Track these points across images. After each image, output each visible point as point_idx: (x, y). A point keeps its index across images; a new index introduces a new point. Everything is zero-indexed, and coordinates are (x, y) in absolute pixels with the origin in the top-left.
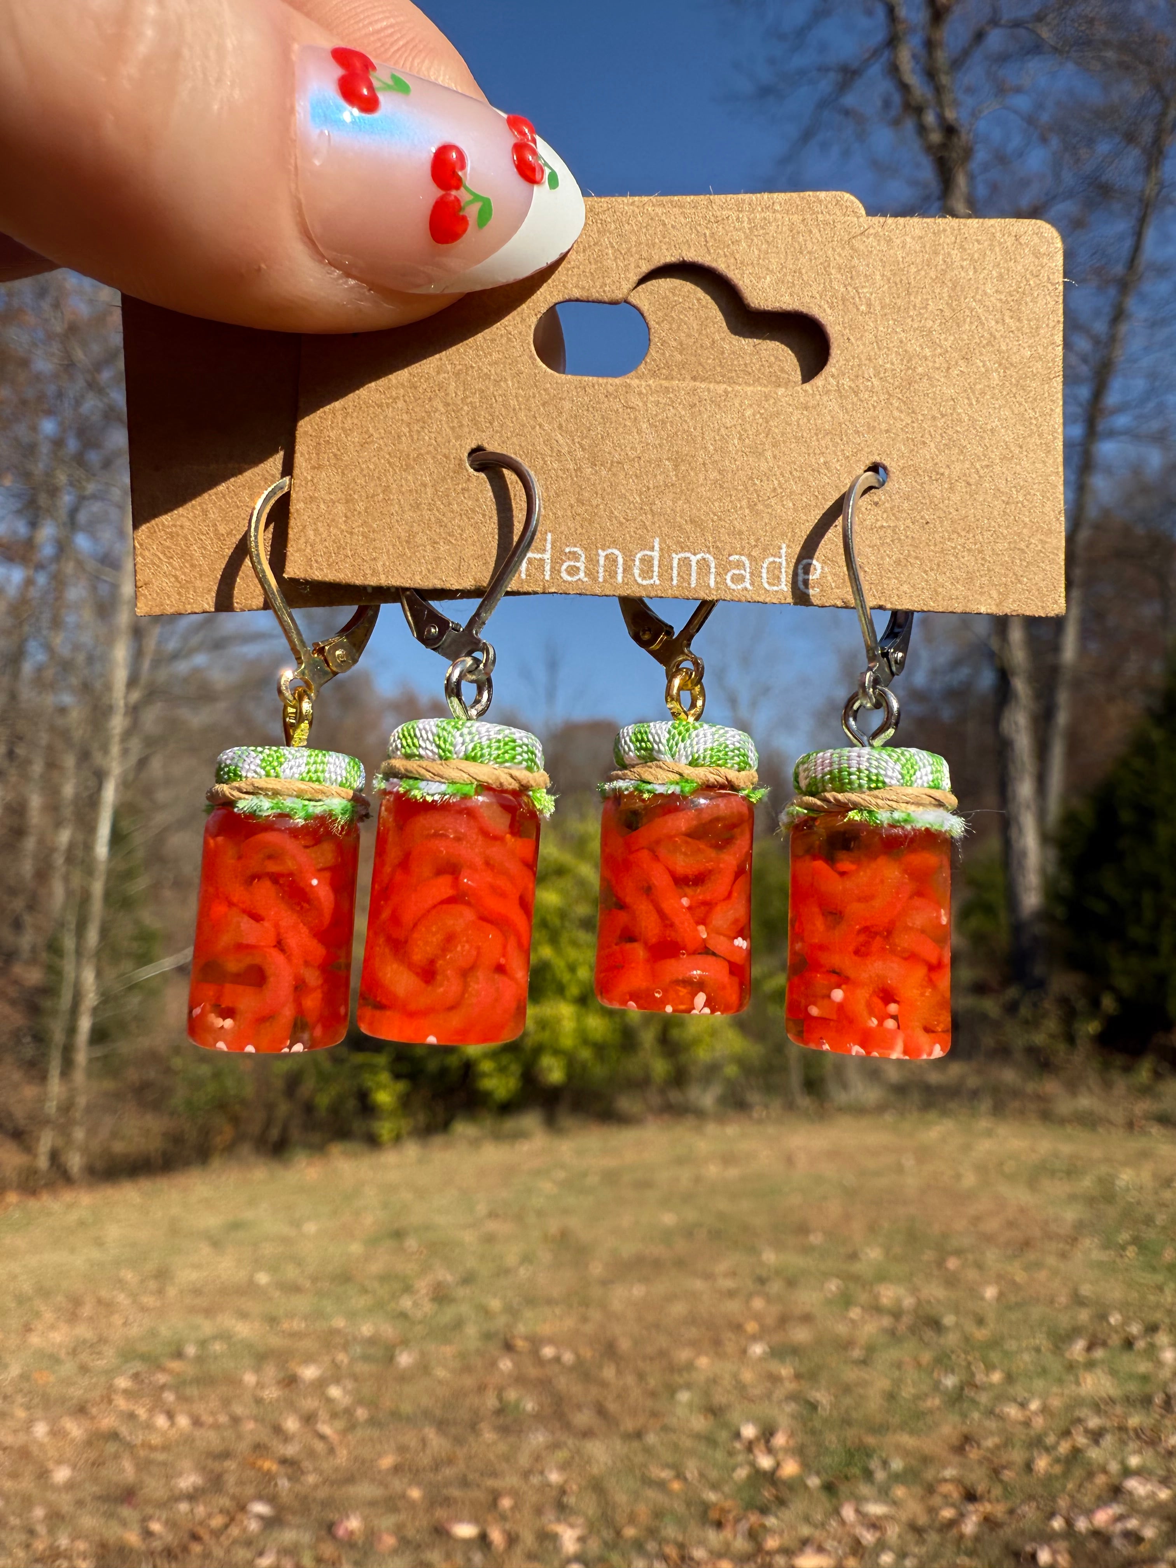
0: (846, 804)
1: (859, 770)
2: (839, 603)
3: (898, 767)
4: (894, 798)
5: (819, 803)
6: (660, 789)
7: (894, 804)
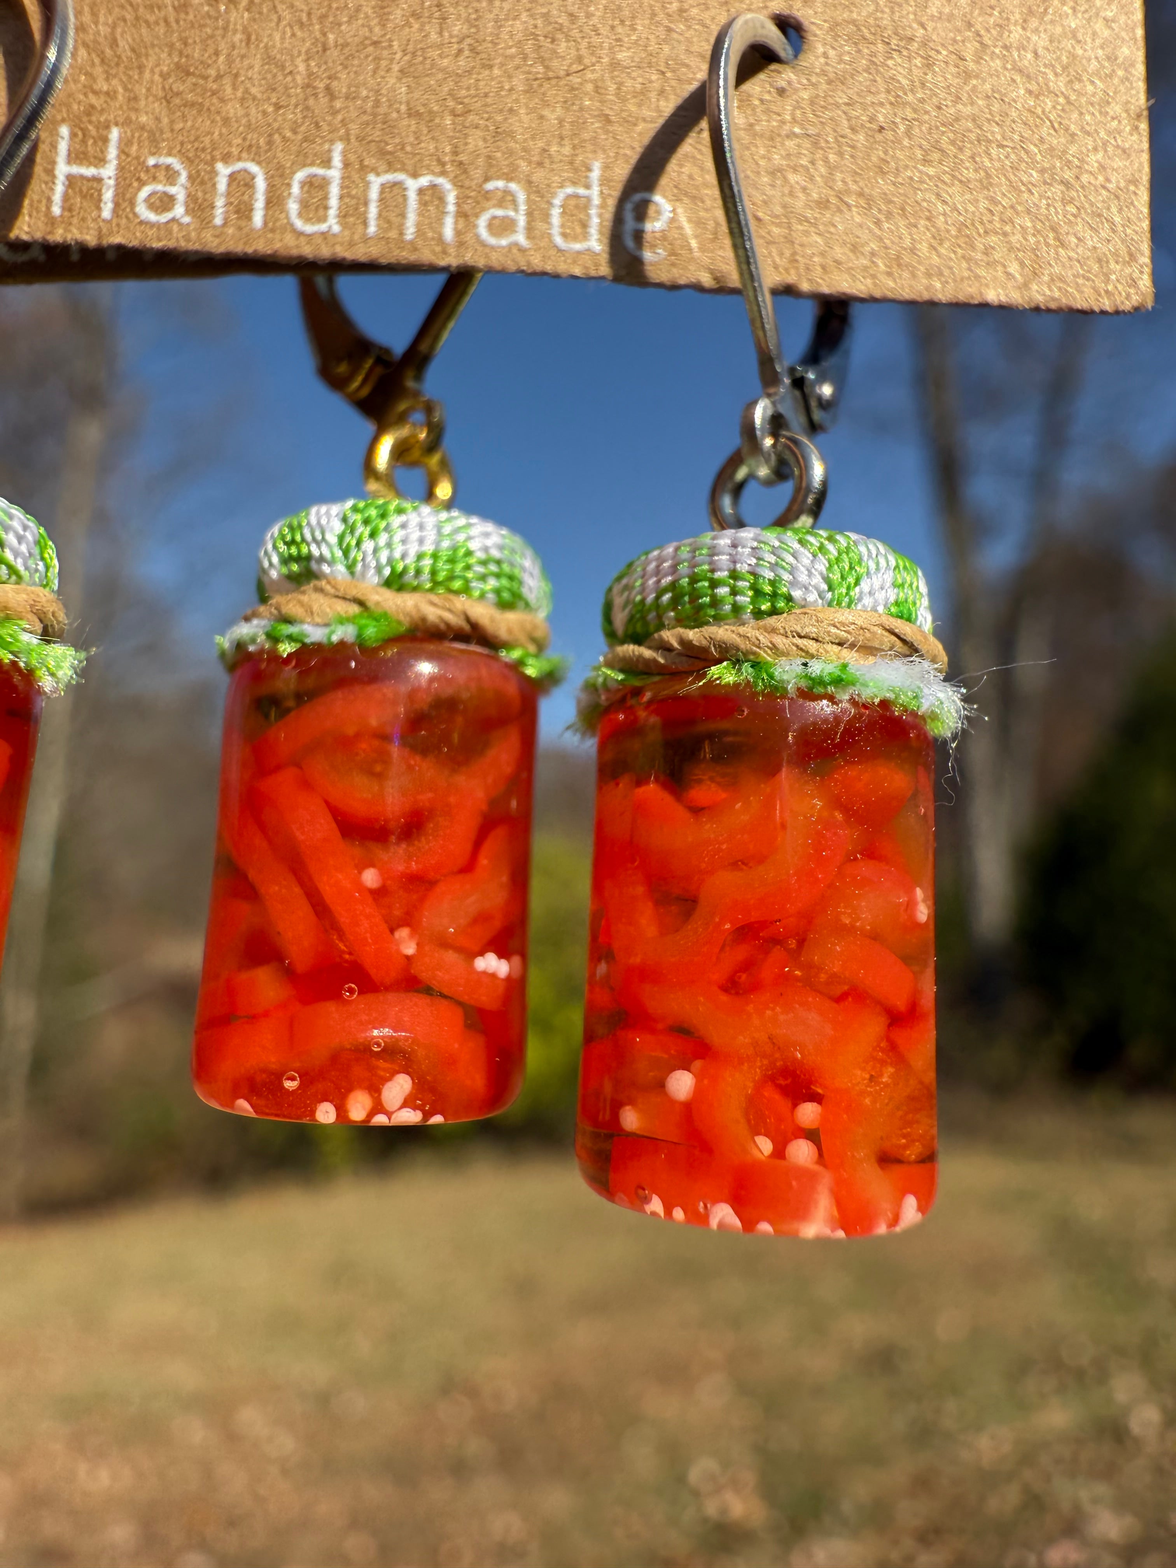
0: (705, 650)
1: (734, 575)
2: (706, 280)
3: (821, 566)
4: (812, 630)
5: (647, 653)
6: (315, 634)
7: (812, 646)
